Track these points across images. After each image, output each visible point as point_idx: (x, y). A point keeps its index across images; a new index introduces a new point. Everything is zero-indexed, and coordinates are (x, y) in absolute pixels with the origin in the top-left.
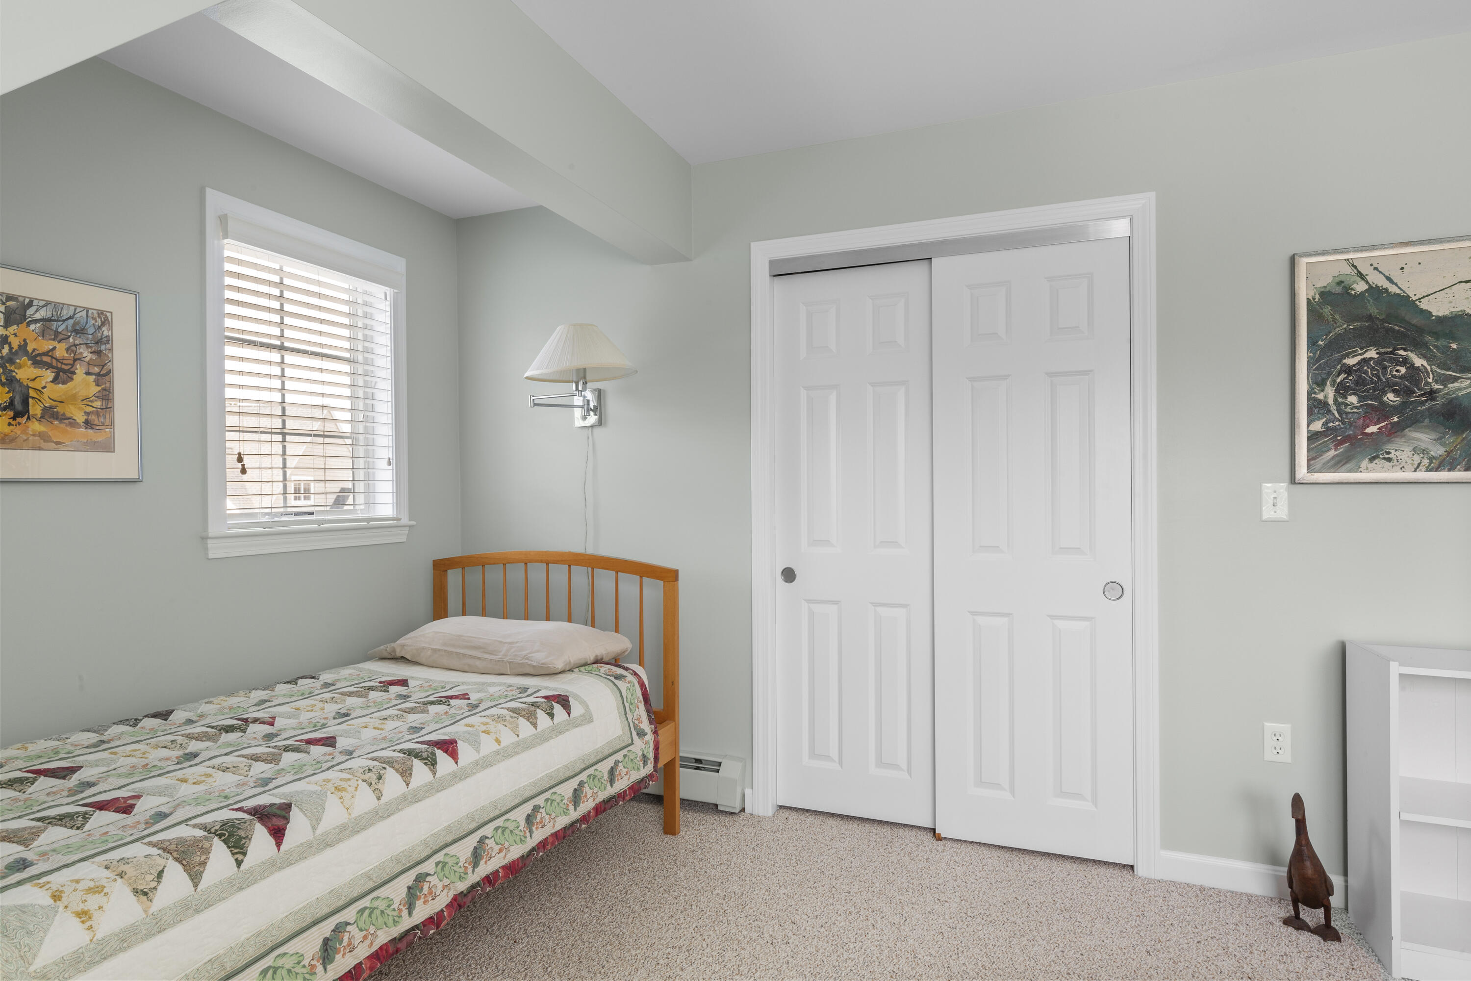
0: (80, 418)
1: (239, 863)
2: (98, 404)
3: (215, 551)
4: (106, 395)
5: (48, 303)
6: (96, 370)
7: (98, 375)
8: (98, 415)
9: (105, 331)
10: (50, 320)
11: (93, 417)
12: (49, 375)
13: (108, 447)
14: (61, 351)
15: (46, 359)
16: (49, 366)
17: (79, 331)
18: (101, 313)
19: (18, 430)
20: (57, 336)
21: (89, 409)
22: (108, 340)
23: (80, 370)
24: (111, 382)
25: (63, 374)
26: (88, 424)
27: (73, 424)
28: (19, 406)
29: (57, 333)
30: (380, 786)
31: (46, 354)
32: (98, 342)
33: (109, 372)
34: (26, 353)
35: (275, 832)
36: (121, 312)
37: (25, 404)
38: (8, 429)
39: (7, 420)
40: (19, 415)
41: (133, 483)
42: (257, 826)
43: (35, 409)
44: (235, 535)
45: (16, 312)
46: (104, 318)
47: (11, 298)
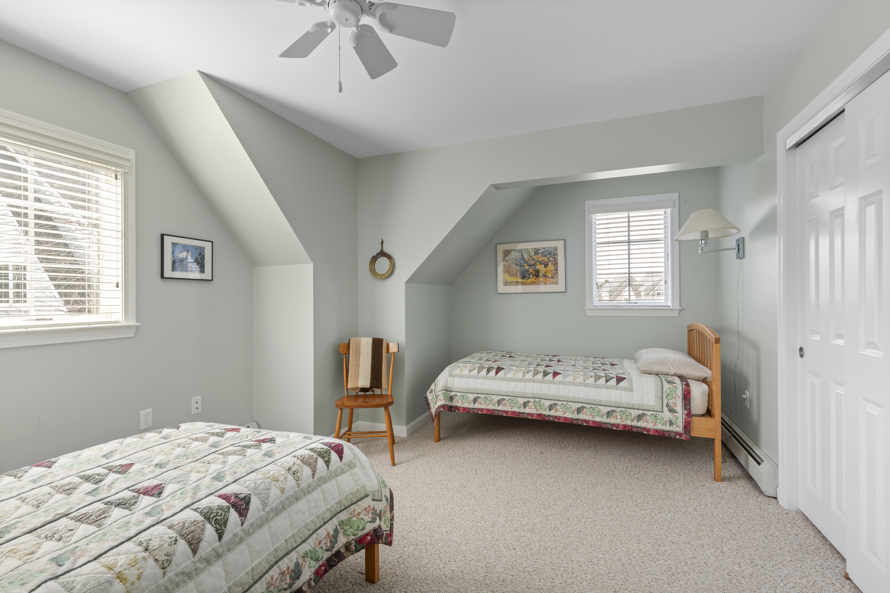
0: (550, 276)
1: (487, 374)
2: (554, 272)
3: (588, 313)
4: (556, 269)
5: (543, 248)
6: (554, 263)
7: (554, 264)
8: (554, 275)
9: (556, 252)
10: (543, 252)
11: (553, 275)
12: (543, 266)
13: (557, 283)
14: (546, 260)
15: (543, 262)
16: (543, 264)
17: (550, 254)
18: (555, 247)
19: (537, 280)
20: (545, 256)
21: (552, 273)
22: (557, 254)
23: (550, 264)
24: (558, 266)
25: (546, 266)
26: (552, 277)
27: (549, 278)
28: (537, 275)
29: (545, 255)
30: (526, 374)
31: (542, 261)
32: (555, 255)
33: (557, 263)
34: (538, 262)
35: (497, 373)
36: (560, 245)
37: (538, 274)
38: (534, 280)
39: (534, 278)
40: (537, 277)
41: (564, 292)
42: (495, 370)
43: (541, 275)
44: (596, 309)
45: (536, 252)
46: (556, 249)
47: (535, 249)
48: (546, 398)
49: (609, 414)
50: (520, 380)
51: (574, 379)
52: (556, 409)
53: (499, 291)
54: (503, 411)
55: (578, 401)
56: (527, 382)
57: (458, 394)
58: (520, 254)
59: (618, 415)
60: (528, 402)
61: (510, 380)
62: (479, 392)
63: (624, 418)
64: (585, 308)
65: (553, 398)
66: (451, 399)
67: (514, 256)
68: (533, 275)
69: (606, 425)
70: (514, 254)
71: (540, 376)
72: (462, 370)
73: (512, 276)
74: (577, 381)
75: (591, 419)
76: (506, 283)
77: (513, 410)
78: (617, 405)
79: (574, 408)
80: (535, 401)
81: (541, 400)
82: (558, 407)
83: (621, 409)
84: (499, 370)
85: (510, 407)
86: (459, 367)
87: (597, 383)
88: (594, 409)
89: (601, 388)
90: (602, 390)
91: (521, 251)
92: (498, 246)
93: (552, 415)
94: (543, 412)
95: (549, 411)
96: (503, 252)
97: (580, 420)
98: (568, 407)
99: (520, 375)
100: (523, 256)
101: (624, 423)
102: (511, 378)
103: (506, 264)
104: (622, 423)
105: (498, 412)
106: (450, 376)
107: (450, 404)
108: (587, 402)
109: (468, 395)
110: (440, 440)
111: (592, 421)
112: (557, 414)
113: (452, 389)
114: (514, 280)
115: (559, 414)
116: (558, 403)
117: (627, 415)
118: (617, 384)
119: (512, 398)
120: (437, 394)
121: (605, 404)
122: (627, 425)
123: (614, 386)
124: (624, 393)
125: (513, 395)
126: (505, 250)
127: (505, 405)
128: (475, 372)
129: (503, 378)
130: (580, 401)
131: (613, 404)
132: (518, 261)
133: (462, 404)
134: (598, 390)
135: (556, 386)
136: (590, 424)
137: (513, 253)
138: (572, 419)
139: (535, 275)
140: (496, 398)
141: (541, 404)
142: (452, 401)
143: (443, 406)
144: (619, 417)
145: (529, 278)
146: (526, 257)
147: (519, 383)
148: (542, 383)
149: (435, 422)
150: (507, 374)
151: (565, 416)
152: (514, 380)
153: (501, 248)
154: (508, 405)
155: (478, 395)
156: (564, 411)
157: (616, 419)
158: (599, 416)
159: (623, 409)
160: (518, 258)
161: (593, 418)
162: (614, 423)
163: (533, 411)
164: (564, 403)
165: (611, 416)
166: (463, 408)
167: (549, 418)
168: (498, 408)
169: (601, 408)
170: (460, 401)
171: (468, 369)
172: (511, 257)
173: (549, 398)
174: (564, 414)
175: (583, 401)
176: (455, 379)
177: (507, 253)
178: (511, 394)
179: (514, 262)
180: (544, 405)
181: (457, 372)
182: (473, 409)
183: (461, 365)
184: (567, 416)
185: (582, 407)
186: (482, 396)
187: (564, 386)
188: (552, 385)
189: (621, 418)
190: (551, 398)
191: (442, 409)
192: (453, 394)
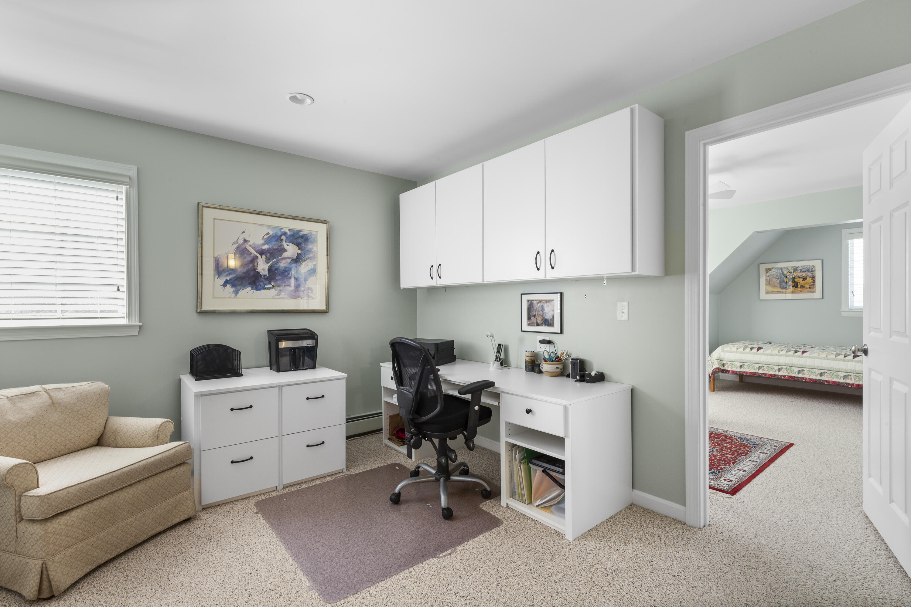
0: (808, 287)
1: (750, 351)
2: (812, 284)
3: (844, 315)
4: (814, 282)
5: (801, 266)
7: (812, 278)
8: (812, 286)
9: (814, 269)
10: (802, 269)
12: (802, 280)
13: (814, 292)
14: (804, 275)
15: (801, 277)
16: (801, 278)
17: (808, 270)
18: (813, 265)
19: (796, 290)
21: (810, 285)
22: (814, 271)
23: (808, 278)
24: (815, 279)
25: (804, 279)
26: (810, 288)
27: (807, 288)
29: (803, 271)
30: (780, 352)
32: (812, 271)
33: (815, 277)
34: (797, 276)
35: (758, 350)
36: (818, 264)
37: (797, 285)
38: (794, 290)
39: (793, 288)
40: (796, 287)
41: (821, 299)
42: (757, 349)
43: (799, 286)
44: (851, 311)
45: (795, 269)
46: (814, 266)
47: (794, 267)
48: (796, 366)
49: (845, 377)
50: (776, 355)
51: (818, 355)
52: (804, 373)
53: (761, 298)
54: (762, 374)
55: (821, 368)
56: (782, 356)
57: (728, 362)
58: (781, 271)
59: (853, 378)
60: (782, 368)
61: (768, 355)
62: (744, 362)
63: (857, 380)
64: (840, 311)
65: (801, 367)
66: (723, 365)
67: (775, 273)
68: (792, 286)
69: (843, 384)
70: (775, 271)
71: (791, 353)
72: (731, 348)
73: (773, 287)
74: (821, 356)
75: (831, 380)
76: (767, 292)
77: (770, 373)
78: (852, 372)
79: (817, 373)
80: (787, 368)
81: (792, 367)
82: (805, 372)
83: (855, 374)
84: (759, 349)
85: (768, 371)
86: (729, 346)
87: (837, 358)
88: (833, 374)
89: (840, 361)
90: (840, 362)
91: (781, 269)
92: (761, 265)
93: (800, 377)
94: (793, 375)
95: (798, 374)
96: (765, 270)
97: (822, 380)
98: (813, 372)
99: (776, 352)
100: (783, 272)
101: (857, 383)
102: (769, 354)
103: (768, 278)
104: (856, 383)
105: (758, 374)
106: (722, 352)
107: (722, 368)
108: (828, 369)
109: (736, 363)
110: (714, 391)
111: (832, 381)
112: (804, 376)
113: (723, 360)
114: (775, 290)
115: (806, 376)
116: (805, 369)
117: (860, 378)
118: (853, 359)
119: (769, 366)
120: (712, 362)
121: (843, 371)
122: (860, 385)
123: (850, 360)
124: (858, 365)
125: (770, 364)
126: (767, 269)
127: (764, 370)
128: (741, 349)
129: (762, 354)
130: (823, 368)
131: (849, 371)
132: (779, 276)
133: (732, 369)
134: (837, 362)
135: (804, 359)
136: (830, 383)
137: (773, 270)
138: (816, 379)
139: (794, 286)
140: (757, 366)
141: (792, 370)
142: (723, 366)
143: (718, 368)
144: (853, 379)
145: (788, 288)
146: (785, 273)
147: (774, 357)
148: (792, 357)
149: (712, 378)
150: (765, 351)
151: (810, 377)
152: (771, 355)
153: (763, 268)
154: (766, 370)
155: (743, 364)
156: (810, 374)
157: (851, 380)
158: (837, 378)
159: (857, 374)
160: (778, 274)
161: (832, 379)
162: (849, 383)
163: (786, 374)
164: (810, 369)
165: (847, 378)
166: (732, 371)
167: (798, 378)
168: (758, 372)
169: (839, 373)
170: (729, 366)
171: (736, 348)
172: (772, 273)
173: (798, 366)
174: (809, 376)
175: (825, 369)
176: (726, 353)
177: (768, 270)
178: (768, 364)
179: (775, 277)
180: (794, 370)
181: (728, 349)
182: (740, 372)
183: (730, 345)
184: (812, 378)
185: (824, 372)
186: (747, 364)
187: (810, 359)
188: (801, 359)
189: (854, 380)
190: (800, 366)
191: (717, 370)
192: (724, 362)
